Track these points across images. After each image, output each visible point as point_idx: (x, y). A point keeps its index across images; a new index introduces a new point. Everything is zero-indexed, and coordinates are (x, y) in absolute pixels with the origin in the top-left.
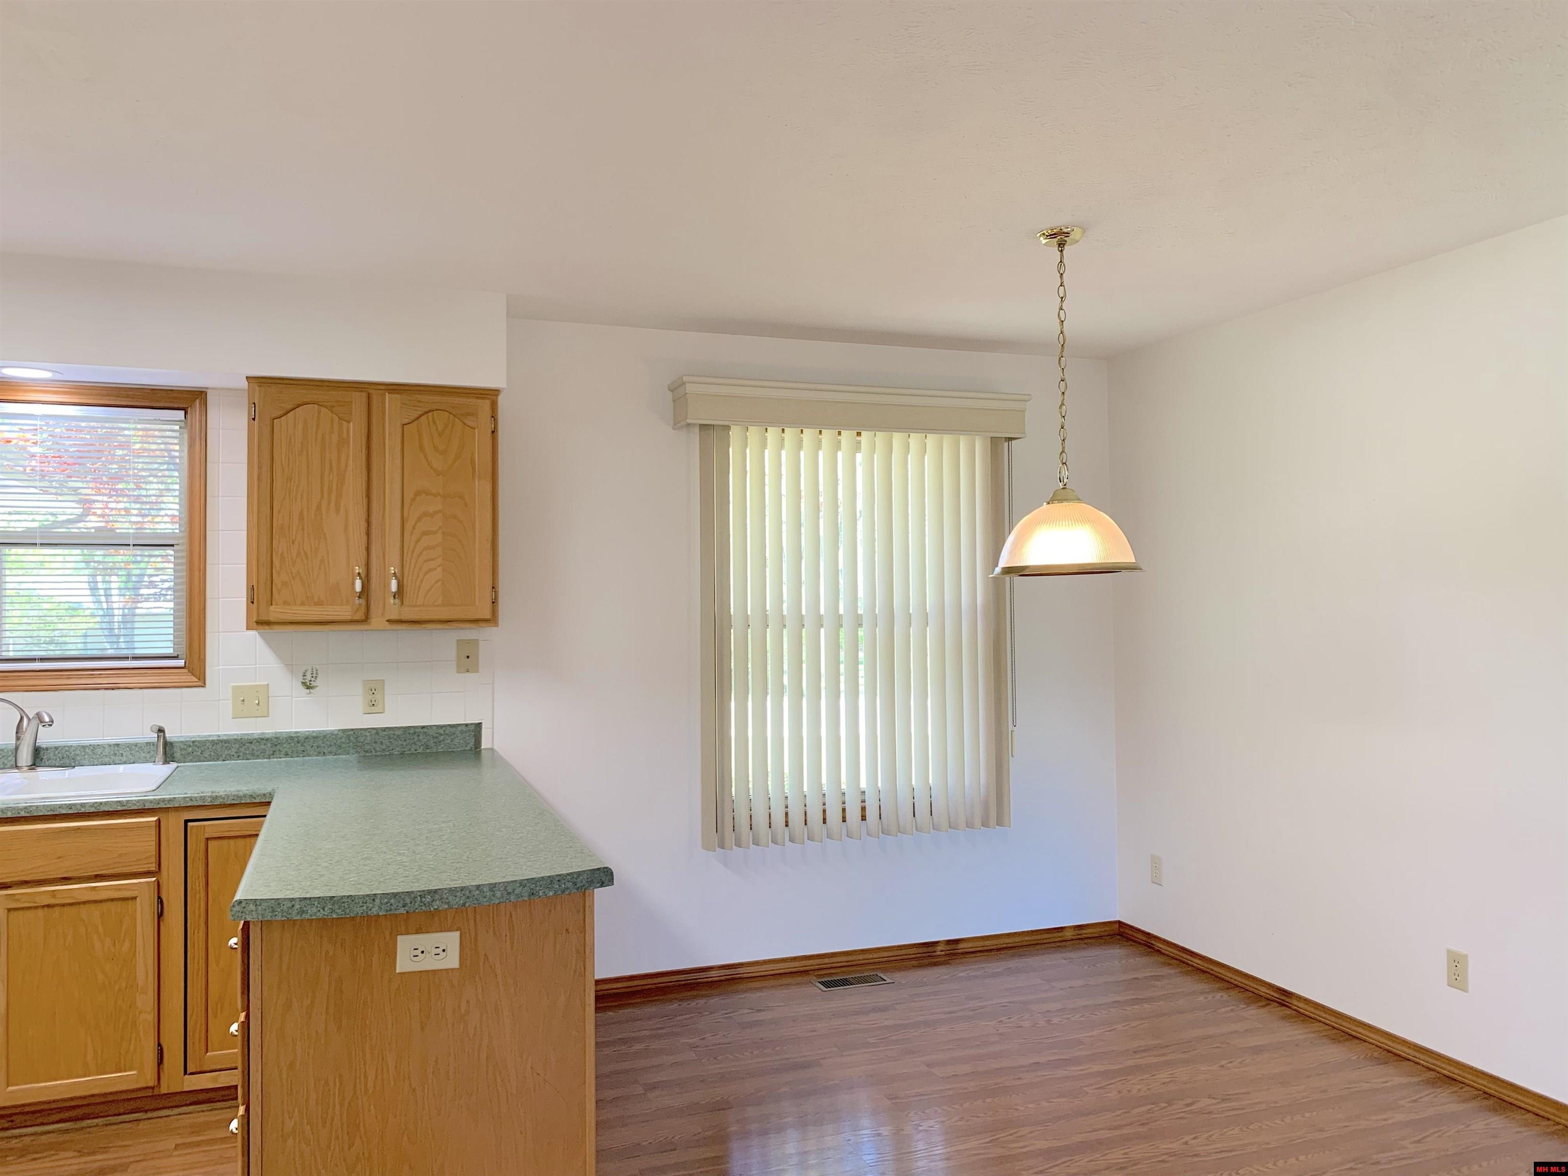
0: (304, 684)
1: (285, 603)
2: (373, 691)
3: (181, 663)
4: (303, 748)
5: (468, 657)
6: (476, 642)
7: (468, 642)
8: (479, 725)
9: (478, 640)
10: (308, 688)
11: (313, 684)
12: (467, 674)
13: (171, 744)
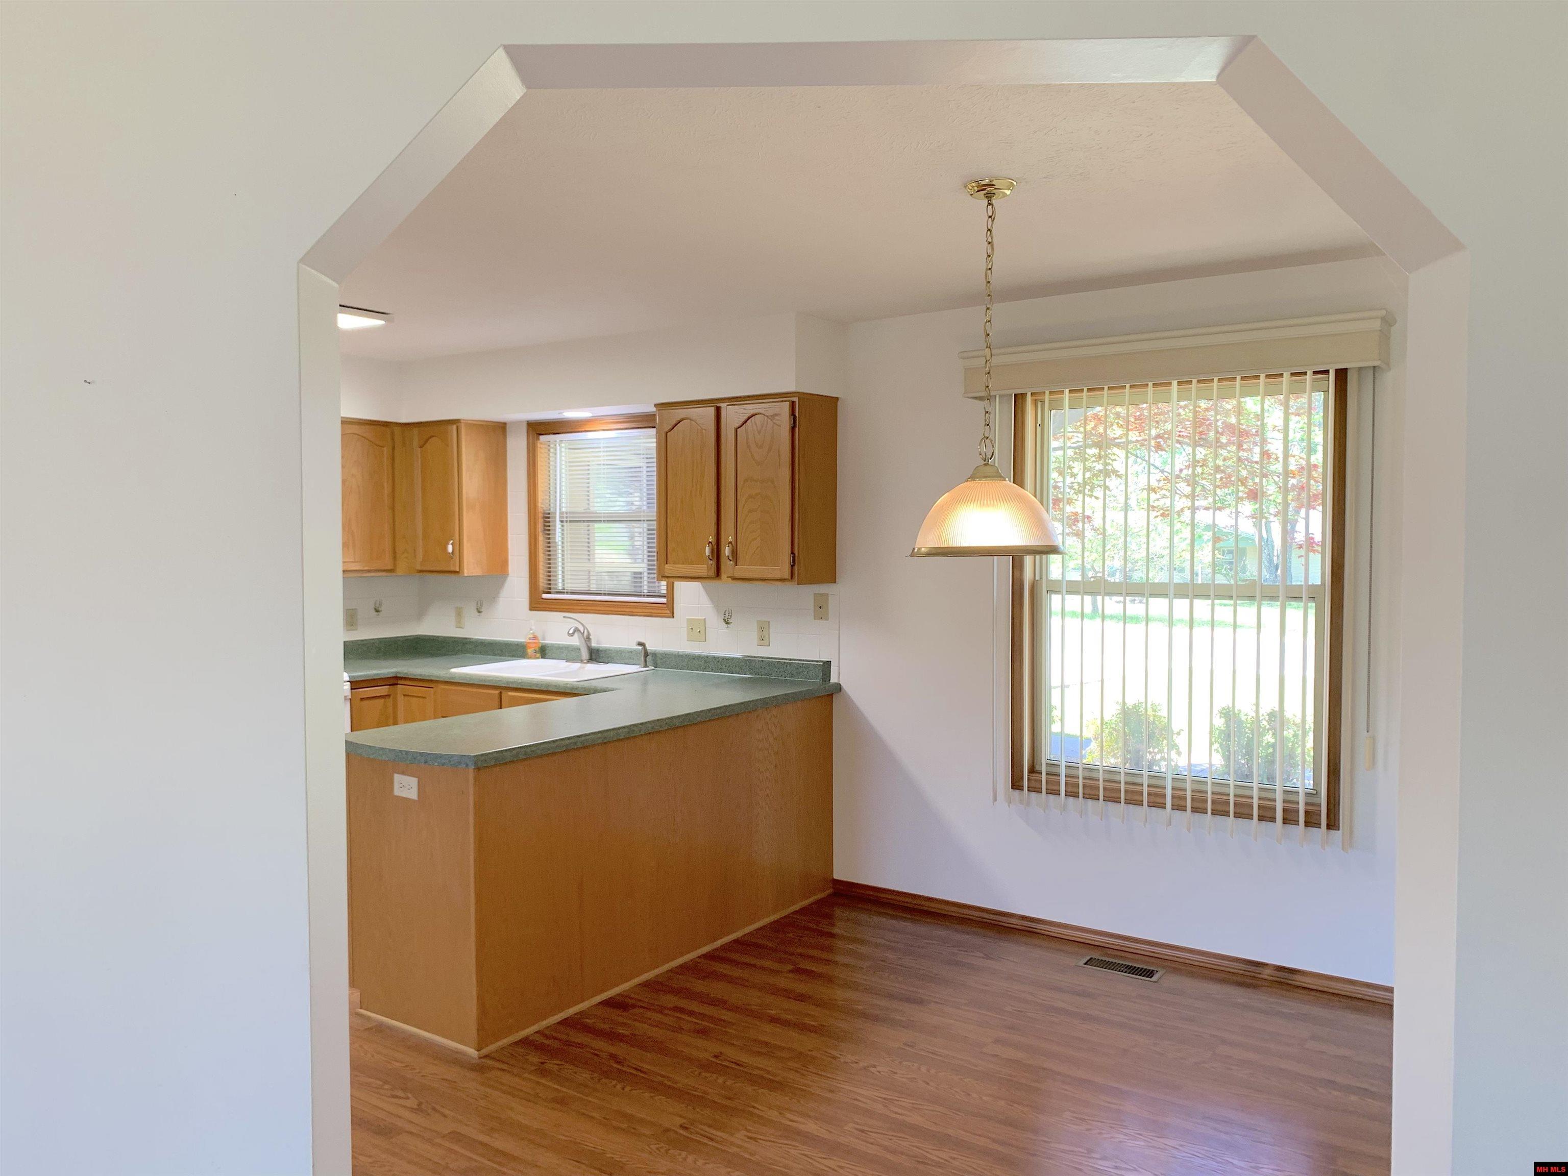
0: (725, 620)
1: (675, 563)
2: (762, 629)
3: (664, 600)
4: (720, 666)
5: (820, 607)
6: (826, 595)
7: (822, 595)
8: (828, 664)
9: (828, 594)
10: (727, 623)
11: (730, 621)
12: (822, 621)
13: (655, 654)
